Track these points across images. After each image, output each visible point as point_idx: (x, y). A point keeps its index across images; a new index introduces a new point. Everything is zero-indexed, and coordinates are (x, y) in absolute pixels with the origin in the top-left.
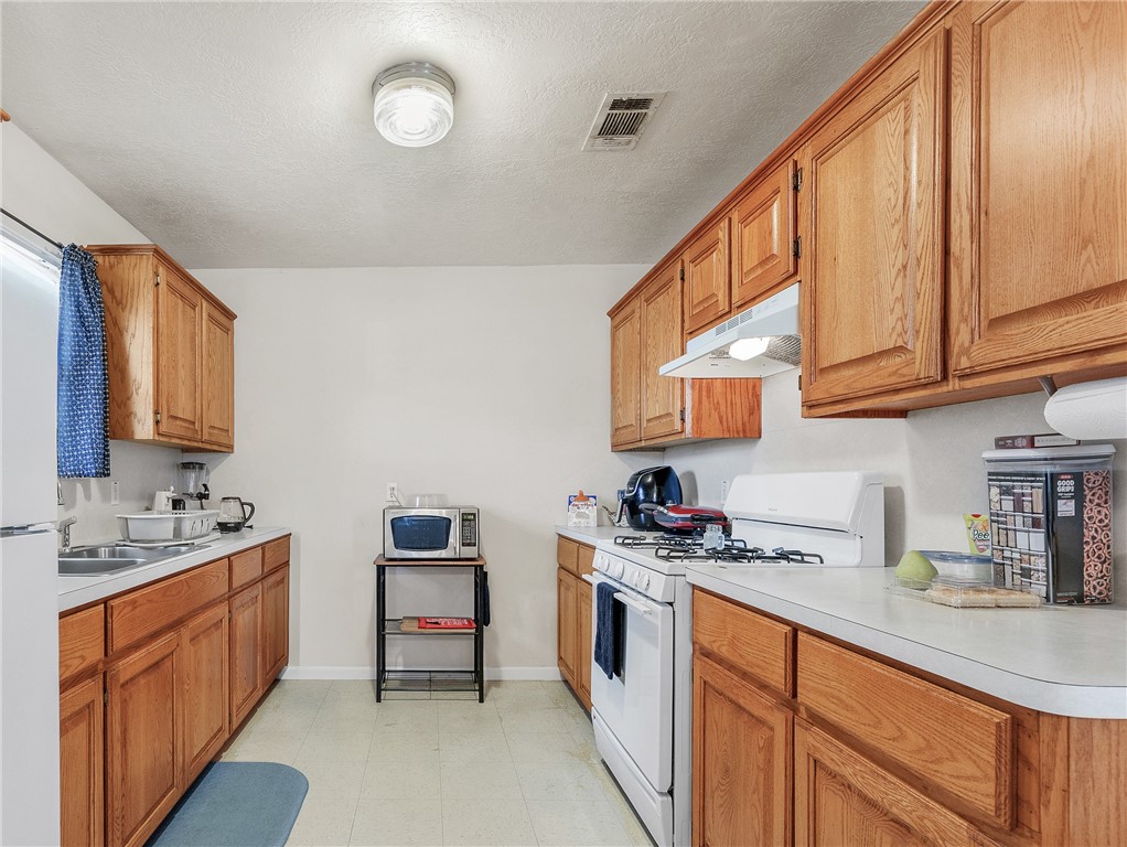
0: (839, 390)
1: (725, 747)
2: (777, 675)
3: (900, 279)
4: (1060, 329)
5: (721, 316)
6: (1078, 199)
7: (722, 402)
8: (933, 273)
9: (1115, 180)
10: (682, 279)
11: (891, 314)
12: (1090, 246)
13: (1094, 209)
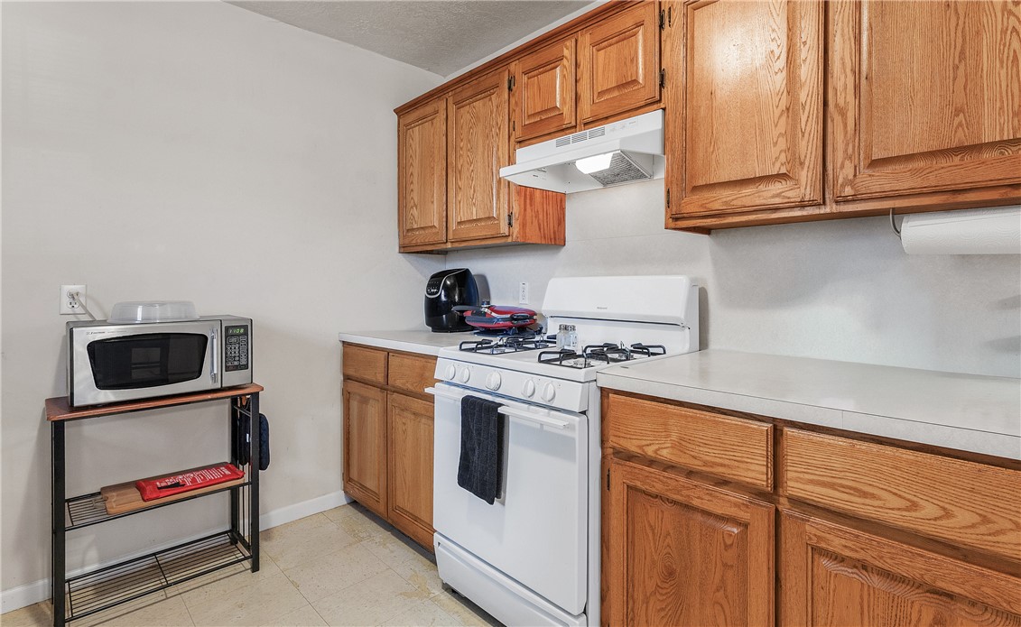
0: (717, 206)
1: (668, 550)
2: (757, 473)
3: (784, 118)
4: (936, 172)
5: (563, 130)
6: (951, 78)
7: (540, 211)
8: (817, 117)
9: (982, 70)
10: (510, 89)
11: (774, 146)
12: (961, 115)
13: (965, 89)
